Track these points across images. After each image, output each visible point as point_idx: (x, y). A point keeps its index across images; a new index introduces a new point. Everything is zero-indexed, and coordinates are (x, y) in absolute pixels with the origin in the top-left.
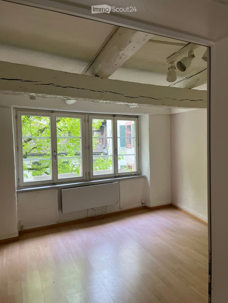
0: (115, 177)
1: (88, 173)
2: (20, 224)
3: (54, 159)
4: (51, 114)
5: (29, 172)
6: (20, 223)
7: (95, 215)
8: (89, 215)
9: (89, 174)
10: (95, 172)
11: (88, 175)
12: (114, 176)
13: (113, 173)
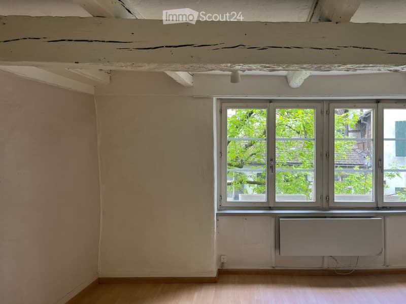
0: (378, 209)
1: (324, 196)
2: (221, 260)
3: (270, 171)
4: (268, 104)
5: (249, 187)
6: (220, 257)
7: (337, 269)
8: (326, 266)
9: (327, 198)
10: (339, 197)
11: (324, 199)
12: (376, 206)
13: (374, 201)
